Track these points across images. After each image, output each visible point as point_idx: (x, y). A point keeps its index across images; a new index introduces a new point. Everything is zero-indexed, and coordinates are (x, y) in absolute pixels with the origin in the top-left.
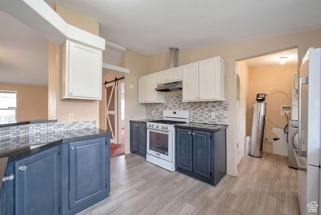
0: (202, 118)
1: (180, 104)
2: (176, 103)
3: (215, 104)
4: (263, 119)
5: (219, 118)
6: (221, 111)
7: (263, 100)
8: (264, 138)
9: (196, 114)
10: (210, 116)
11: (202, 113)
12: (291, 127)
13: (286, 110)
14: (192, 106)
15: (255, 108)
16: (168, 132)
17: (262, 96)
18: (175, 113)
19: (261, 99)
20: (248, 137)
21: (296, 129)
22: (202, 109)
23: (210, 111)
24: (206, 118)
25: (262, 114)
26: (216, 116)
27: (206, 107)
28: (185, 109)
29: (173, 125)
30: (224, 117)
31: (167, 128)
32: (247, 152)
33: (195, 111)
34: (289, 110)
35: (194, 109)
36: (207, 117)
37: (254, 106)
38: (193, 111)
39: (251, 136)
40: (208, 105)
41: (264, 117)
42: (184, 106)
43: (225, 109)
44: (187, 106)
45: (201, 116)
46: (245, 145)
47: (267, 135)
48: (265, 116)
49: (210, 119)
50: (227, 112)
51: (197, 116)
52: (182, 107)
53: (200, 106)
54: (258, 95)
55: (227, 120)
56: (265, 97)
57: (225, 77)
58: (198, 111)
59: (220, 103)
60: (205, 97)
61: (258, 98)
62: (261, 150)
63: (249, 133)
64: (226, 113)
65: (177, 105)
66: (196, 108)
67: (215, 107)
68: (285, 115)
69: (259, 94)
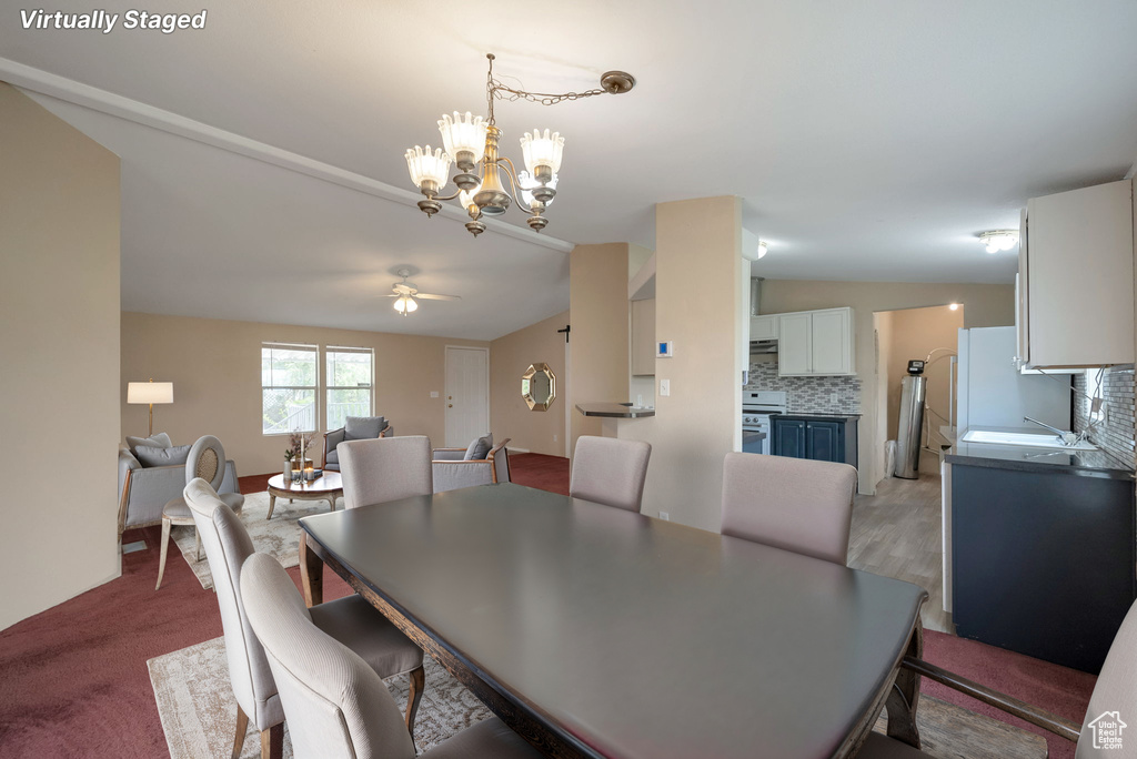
0: (812, 404)
1: (765, 379)
2: (756, 377)
3: (839, 381)
4: (920, 407)
5: (844, 403)
6: (849, 392)
7: (919, 372)
8: (923, 446)
9: (799, 397)
10: (829, 401)
11: (813, 395)
14: (792, 383)
15: (905, 387)
16: (759, 426)
17: (918, 366)
18: (754, 395)
19: (916, 369)
20: (893, 442)
22: (813, 389)
23: (828, 392)
24: (820, 405)
25: (919, 399)
26: (840, 401)
27: (821, 385)
28: (776, 389)
29: (767, 416)
30: (854, 402)
31: (755, 420)
32: (890, 471)
33: (799, 392)
35: (796, 389)
36: (822, 402)
37: (904, 382)
38: (794, 393)
39: (897, 440)
40: (824, 381)
41: (922, 404)
42: (774, 383)
43: (856, 388)
44: (781, 384)
45: (810, 401)
46: (886, 455)
47: (928, 438)
48: (924, 401)
49: (828, 406)
50: (859, 393)
51: (801, 402)
52: (771, 384)
53: (808, 383)
54: (911, 364)
55: (859, 406)
56: (923, 367)
57: (856, 336)
58: (805, 392)
59: (847, 380)
60: (822, 369)
61: (911, 369)
62: (916, 469)
63: (893, 434)
64: (856, 396)
65: (758, 382)
66: (800, 387)
67: (837, 385)
69: (912, 361)
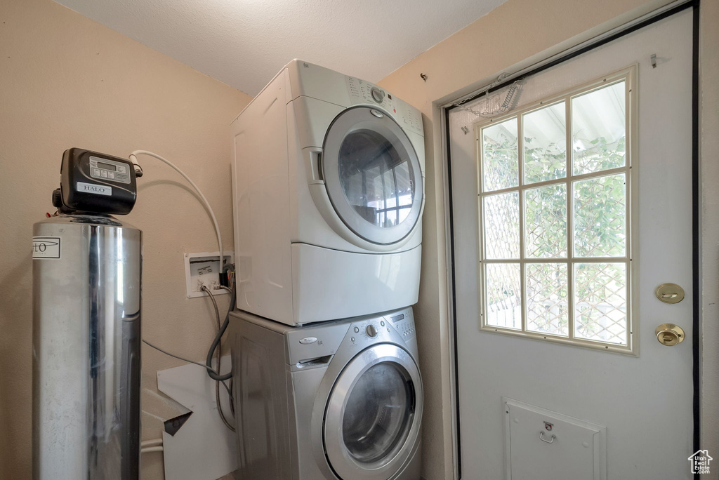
4: (128, 336)
7: (121, 202)
12: (299, 366)
13: (201, 273)
17: (111, 176)
19: (107, 191)
21: (323, 368)
34: (210, 271)
41: (135, 324)
48: (139, 312)
54: (76, 163)
56: (133, 186)
61: (81, 187)
68: (201, 294)
69: (86, 154)
